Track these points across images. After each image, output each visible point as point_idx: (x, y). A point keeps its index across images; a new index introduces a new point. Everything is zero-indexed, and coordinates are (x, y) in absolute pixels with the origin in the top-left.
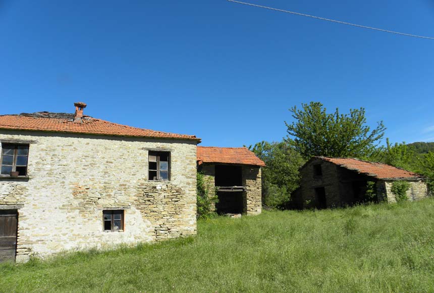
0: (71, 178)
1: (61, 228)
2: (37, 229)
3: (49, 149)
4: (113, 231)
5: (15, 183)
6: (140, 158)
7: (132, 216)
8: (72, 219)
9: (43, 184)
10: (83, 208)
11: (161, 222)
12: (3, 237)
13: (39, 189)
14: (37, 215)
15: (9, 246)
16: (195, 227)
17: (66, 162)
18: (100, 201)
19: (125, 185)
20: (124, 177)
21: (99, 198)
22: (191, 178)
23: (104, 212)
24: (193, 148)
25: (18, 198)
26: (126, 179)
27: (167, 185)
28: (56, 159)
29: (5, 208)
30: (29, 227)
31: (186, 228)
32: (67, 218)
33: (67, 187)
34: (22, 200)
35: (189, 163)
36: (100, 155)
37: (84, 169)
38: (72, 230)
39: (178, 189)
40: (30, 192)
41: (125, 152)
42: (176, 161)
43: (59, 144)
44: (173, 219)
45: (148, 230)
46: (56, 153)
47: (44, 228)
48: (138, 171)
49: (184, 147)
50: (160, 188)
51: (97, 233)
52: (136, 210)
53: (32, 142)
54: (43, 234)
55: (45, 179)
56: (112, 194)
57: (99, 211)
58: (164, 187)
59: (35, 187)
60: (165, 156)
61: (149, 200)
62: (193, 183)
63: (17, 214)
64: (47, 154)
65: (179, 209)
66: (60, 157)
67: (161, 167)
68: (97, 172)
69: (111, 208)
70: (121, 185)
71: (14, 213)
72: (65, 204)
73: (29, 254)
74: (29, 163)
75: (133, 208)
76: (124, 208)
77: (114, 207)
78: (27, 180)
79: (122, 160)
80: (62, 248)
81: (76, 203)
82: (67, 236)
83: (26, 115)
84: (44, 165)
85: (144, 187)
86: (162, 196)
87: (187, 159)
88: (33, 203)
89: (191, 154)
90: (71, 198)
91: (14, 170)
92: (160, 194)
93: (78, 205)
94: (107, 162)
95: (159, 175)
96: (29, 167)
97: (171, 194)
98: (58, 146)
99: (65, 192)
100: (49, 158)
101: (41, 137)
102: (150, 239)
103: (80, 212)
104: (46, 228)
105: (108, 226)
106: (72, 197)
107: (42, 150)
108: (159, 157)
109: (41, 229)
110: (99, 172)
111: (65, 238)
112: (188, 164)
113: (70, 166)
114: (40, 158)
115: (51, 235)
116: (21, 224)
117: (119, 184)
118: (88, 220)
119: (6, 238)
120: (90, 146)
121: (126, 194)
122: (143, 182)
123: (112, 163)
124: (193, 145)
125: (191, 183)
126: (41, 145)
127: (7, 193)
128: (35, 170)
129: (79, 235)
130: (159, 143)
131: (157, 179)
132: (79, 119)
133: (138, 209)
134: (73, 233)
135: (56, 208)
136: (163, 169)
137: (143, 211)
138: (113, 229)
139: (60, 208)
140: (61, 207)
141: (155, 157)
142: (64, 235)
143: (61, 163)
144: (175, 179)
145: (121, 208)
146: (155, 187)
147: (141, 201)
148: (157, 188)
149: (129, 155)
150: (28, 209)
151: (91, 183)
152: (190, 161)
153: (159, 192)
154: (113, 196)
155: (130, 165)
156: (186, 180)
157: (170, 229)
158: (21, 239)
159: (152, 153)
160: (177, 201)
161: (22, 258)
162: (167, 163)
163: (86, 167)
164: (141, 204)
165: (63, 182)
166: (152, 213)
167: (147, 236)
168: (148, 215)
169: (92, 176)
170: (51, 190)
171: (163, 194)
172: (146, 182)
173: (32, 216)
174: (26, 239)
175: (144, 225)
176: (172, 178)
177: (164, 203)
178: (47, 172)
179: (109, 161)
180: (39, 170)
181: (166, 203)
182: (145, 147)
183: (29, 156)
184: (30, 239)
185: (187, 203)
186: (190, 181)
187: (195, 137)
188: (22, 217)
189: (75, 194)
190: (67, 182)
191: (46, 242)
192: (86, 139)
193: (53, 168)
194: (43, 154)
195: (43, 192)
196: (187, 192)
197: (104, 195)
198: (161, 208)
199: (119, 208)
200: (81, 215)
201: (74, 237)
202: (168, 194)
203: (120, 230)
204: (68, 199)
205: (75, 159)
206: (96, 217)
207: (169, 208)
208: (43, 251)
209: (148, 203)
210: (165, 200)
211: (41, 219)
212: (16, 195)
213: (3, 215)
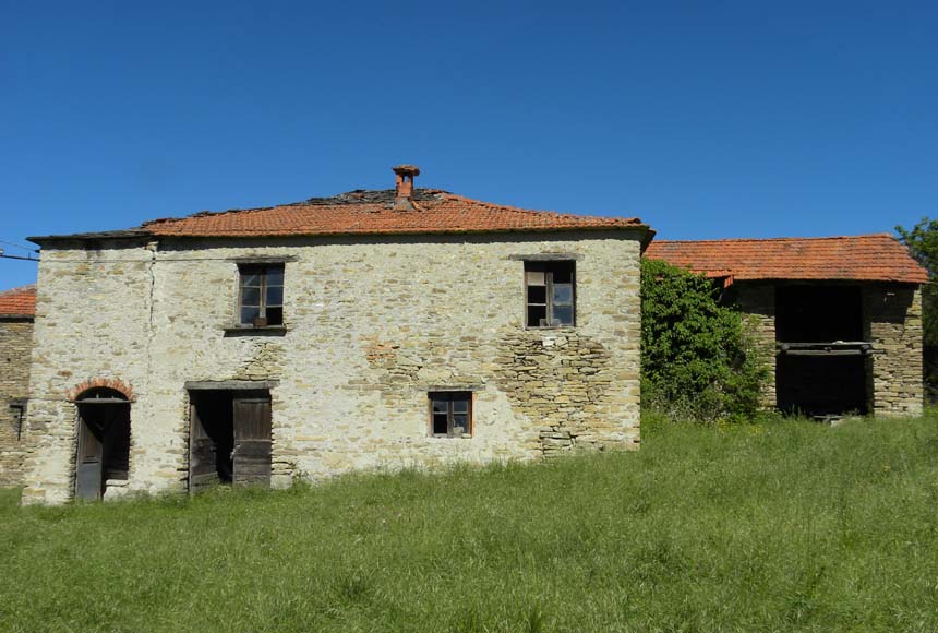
0: (362, 327)
1: (347, 427)
2: (304, 426)
3: (318, 271)
4: (452, 436)
5: (263, 339)
6: (505, 279)
7: (490, 405)
8: (368, 409)
9: (312, 340)
10: (388, 387)
11: (553, 419)
12: (250, 440)
13: (304, 349)
14: (304, 400)
15: (262, 457)
16: (635, 434)
17: (352, 296)
18: (422, 374)
19: (474, 339)
20: (470, 321)
21: (420, 367)
22: (626, 319)
23: (432, 395)
24: (631, 248)
25: (269, 367)
26: (476, 326)
27: (567, 338)
28: (334, 290)
29: (249, 387)
30: (290, 423)
31: (614, 435)
32: (359, 406)
33: (357, 346)
34: (275, 372)
35: (621, 283)
36: (419, 277)
37: (388, 307)
38: (369, 432)
39: (593, 345)
40: (289, 355)
41: (472, 267)
42: (588, 282)
43: (338, 259)
44: (583, 414)
45: (523, 436)
46: (333, 277)
47: (316, 426)
48: (500, 308)
49: (607, 248)
50: (551, 343)
51: (416, 439)
52: (499, 393)
53: (290, 259)
54: (315, 437)
55: (314, 330)
56: (446, 358)
57: (420, 394)
58: (561, 341)
59: (298, 347)
60: (563, 271)
61: (527, 372)
62: (631, 333)
63: (270, 397)
64: (317, 280)
65: (598, 390)
66: (340, 285)
67: (556, 297)
68: (414, 314)
69: (445, 387)
70: (463, 339)
71: (264, 394)
72: (352, 378)
73: (292, 475)
74: (285, 300)
75: (492, 388)
76: (471, 387)
77: (451, 385)
78: (283, 332)
79: (466, 285)
80: (349, 465)
81: (374, 377)
82: (359, 442)
83: (316, 201)
84: (311, 302)
85: (515, 342)
86: (555, 362)
87: (616, 274)
88: (295, 376)
89: (625, 263)
90: (365, 367)
91: (263, 315)
92: (551, 358)
93: (378, 381)
94: (434, 291)
95: (552, 315)
96: (285, 309)
97: (577, 357)
98: (337, 264)
99: (353, 355)
100: (320, 288)
101: (304, 248)
102: (528, 455)
103: (382, 397)
104: (321, 426)
105: (440, 426)
106: (366, 365)
107: (308, 273)
108: (552, 275)
109: (311, 426)
110: (418, 313)
111: (355, 446)
112: (620, 287)
113: (360, 303)
114: (304, 290)
115: (329, 440)
116: (277, 417)
117: (458, 337)
118: (399, 411)
119: (255, 442)
120: (399, 259)
121: (474, 358)
122: (513, 330)
123: (444, 292)
124: (631, 242)
125: (626, 330)
126: (304, 265)
127: (251, 359)
128: (296, 314)
129: (381, 441)
130: (546, 243)
131: (546, 325)
132: (404, 200)
133: (502, 389)
134: (370, 436)
135: (337, 387)
136: (562, 300)
137: (512, 394)
138: (452, 431)
139: (343, 387)
140: (347, 384)
141: (542, 274)
142: (353, 440)
143: (342, 297)
144: (586, 323)
145: (465, 387)
146: (541, 342)
147: (509, 373)
148: (544, 344)
149: (480, 274)
150: (288, 389)
151: (402, 335)
152: (624, 280)
153: (550, 353)
154: (447, 362)
155: (483, 295)
156: (614, 325)
157: (574, 437)
158: (278, 445)
159: (531, 265)
160: (593, 373)
161: (280, 480)
162: (570, 286)
163: (392, 304)
164: (509, 378)
165: (349, 336)
166: (534, 400)
167: (523, 450)
168: (525, 403)
169: (405, 321)
170: (325, 351)
171: (559, 357)
172: (519, 331)
173: (294, 402)
174: (285, 446)
175: (515, 426)
176: (580, 321)
177: (560, 377)
178: (316, 316)
179: (438, 288)
180: (304, 313)
181: (566, 377)
182: (514, 253)
183: (285, 286)
184: (294, 446)
185: (617, 378)
186: (623, 326)
187: (637, 221)
188: (277, 403)
189: (371, 357)
190: (355, 335)
191: (322, 453)
192: (390, 246)
193: (327, 308)
194: (310, 280)
195: (314, 356)
196: (618, 352)
197: (429, 361)
198: (553, 388)
199: (460, 387)
200: (385, 401)
201: (373, 444)
202: (569, 358)
203: (464, 435)
204: (359, 369)
205: (371, 287)
206: (415, 406)
207: (572, 390)
208: (316, 469)
209: (524, 376)
210: (562, 372)
211: (311, 408)
212: (265, 363)
213: (248, 400)
